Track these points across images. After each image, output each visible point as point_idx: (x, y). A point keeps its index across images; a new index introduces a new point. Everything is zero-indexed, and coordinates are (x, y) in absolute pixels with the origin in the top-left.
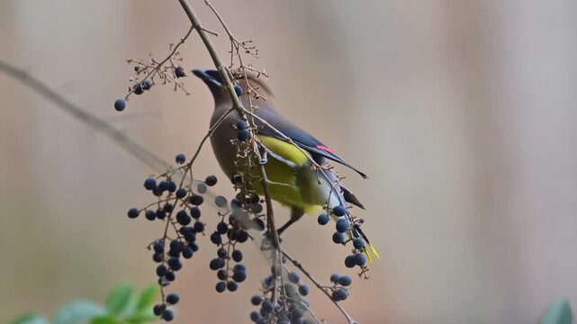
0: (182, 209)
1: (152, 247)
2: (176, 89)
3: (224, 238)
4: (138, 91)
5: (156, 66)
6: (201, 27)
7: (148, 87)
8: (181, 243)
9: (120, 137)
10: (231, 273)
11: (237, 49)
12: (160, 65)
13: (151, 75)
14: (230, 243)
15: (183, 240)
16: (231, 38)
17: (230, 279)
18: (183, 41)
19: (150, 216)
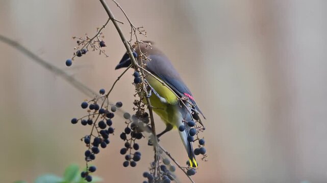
0: (102, 120)
1: (83, 139)
2: (100, 54)
3: (129, 136)
4: (79, 55)
5: (89, 40)
6: (114, 19)
7: (84, 52)
8: (100, 139)
9: (71, 79)
10: (132, 156)
11: (135, 31)
12: (91, 40)
13: (86, 46)
14: (131, 139)
15: (102, 137)
16: (131, 25)
17: (132, 160)
18: (104, 27)
19: (84, 123)
